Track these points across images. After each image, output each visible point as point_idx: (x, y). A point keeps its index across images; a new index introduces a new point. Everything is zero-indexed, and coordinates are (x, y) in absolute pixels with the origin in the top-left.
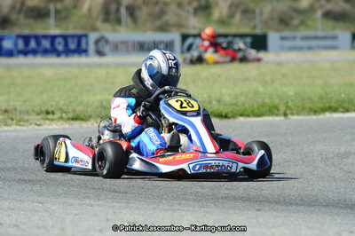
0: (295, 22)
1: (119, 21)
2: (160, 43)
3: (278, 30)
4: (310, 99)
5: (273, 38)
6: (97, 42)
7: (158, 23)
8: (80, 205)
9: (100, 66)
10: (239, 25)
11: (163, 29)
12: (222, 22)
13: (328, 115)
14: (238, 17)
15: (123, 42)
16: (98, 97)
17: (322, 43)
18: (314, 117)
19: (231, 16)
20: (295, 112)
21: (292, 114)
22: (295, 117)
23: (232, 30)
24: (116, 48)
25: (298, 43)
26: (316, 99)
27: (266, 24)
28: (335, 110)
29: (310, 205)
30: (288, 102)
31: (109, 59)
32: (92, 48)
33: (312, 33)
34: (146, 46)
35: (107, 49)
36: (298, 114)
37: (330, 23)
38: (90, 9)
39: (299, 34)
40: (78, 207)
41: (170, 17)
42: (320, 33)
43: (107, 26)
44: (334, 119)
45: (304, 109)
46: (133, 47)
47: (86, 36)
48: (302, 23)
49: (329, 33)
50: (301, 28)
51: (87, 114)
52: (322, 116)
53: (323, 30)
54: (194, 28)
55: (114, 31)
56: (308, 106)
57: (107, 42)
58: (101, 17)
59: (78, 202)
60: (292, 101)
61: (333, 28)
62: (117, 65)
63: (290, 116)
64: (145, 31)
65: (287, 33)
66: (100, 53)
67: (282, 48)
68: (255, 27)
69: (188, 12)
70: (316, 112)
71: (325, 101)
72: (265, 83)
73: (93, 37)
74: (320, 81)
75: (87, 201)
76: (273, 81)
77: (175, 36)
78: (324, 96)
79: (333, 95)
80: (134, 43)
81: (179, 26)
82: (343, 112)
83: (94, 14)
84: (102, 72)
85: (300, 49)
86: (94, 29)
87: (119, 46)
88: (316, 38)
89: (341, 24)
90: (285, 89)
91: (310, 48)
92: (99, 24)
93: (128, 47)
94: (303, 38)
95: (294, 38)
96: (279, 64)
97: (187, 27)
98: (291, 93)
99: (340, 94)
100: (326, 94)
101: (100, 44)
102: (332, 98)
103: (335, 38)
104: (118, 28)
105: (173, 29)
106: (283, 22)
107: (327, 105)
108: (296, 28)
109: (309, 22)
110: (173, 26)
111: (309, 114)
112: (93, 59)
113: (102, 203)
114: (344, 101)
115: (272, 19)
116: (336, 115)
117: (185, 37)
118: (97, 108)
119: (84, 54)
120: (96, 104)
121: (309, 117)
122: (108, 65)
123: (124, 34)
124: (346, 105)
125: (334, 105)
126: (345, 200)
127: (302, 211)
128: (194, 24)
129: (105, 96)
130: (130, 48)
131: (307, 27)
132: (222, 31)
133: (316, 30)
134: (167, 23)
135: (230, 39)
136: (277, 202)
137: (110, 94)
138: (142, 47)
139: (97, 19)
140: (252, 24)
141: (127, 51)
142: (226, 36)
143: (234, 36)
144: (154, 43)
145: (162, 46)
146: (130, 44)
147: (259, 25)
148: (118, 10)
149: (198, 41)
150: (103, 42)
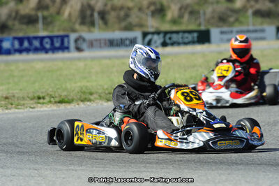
0: (232, 19)
1: (92, 24)
2: (126, 39)
3: (218, 26)
5: (215, 33)
6: (76, 41)
7: (123, 24)
8: (67, 170)
9: (79, 59)
10: (188, 24)
11: (128, 28)
12: (174, 22)
14: (186, 16)
15: (96, 40)
16: (79, 84)
17: (253, 35)
19: (181, 16)
23: (183, 28)
24: (91, 45)
27: (208, 21)
29: (247, 164)
31: (86, 54)
32: (72, 45)
33: (244, 28)
34: (115, 42)
35: (84, 46)
37: (259, 20)
38: (70, 15)
39: (235, 29)
40: (66, 172)
41: (133, 19)
42: (251, 28)
43: (84, 28)
46: (105, 44)
47: (67, 36)
48: (237, 20)
49: (258, 27)
50: (237, 24)
51: (70, 98)
53: (254, 25)
54: (152, 27)
55: (90, 31)
57: (84, 40)
58: (79, 21)
59: (65, 168)
61: (262, 24)
62: (93, 59)
64: (114, 31)
65: (225, 29)
66: (79, 49)
67: (222, 41)
68: (200, 25)
69: (147, 14)
73: (73, 36)
75: (72, 167)
77: (137, 34)
80: (105, 40)
81: (141, 26)
83: (73, 19)
84: (81, 64)
86: (74, 31)
87: (94, 43)
88: (248, 31)
89: (268, 20)
92: (77, 26)
93: (100, 43)
94: (238, 32)
95: (232, 32)
96: (220, 53)
97: (147, 27)
101: (79, 42)
103: (263, 31)
104: (92, 29)
105: (136, 28)
106: (222, 19)
108: (231, 25)
109: (242, 19)
110: (136, 26)
112: (74, 54)
113: (83, 168)
115: (213, 18)
117: (145, 35)
118: (78, 92)
119: (66, 51)
120: (77, 89)
122: (85, 59)
123: (97, 33)
126: (275, 160)
127: (241, 169)
128: (152, 24)
129: (84, 83)
130: (102, 45)
131: (241, 23)
132: (175, 28)
133: (248, 25)
134: (130, 24)
135: (181, 35)
136: (221, 163)
137: (88, 81)
138: (112, 43)
139: (74, 23)
140: (198, 22)
141: (101, 47)
142: (177, 32)
143: (184, 32)
144: (121, 40)
145: (128, 42)
146: (102, 42)
147: (203, 23)
148: (92, 15)
149: (156, 37)
150: (81, 40)
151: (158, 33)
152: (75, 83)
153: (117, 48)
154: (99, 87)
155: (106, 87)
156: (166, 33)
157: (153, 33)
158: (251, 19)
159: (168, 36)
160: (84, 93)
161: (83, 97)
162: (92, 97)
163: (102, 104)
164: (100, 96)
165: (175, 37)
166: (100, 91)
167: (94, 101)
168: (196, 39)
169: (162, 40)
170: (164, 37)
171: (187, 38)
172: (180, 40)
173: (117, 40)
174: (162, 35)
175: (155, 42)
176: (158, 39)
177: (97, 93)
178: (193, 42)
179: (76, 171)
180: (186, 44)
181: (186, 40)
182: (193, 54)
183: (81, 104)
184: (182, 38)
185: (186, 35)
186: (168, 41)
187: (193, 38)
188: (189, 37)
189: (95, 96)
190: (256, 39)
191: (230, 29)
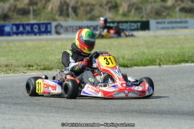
0: (165, 14)
1: (68, 15)
2: (91, 26)
3: (155, 19)
4: (173, 56)
5: (153, 23)
6: (56, 27)
7: (89, 16)
9: (58, 40)
10: (134, 16)
11: (92, 19)
12: (124, 15)
13: (183, 64)
14: (133, 11)
15: (70, 27)
17: (180, 25)
18: (175, 66)
19: (129, 11)
20: (165, 63)
21: (163, 64)
22: (165, 66)
23: (131, 19)
24: (67, 30)
25: (166, 25)
26: (176, 56)
27: (148, 15)
28: (187, 62)
29: (173, 114)
30: (161, 58)
31: (63, 36)
32: (53, 30)
33: (174, 20)
35: (62, 31)
36: (167, 64)
37: (184, 14)
38: (52, 9)
39: (167, 20)
41: (96, 12)
42: (178, 20)
43: (61, 18)
44: (187, 66)
45: (170, 61)
47: (50, 24)
48: (168, 14)
49: (184, 20)
50: (168, 17)
51: (51, 67)
52: (179, 65)
53: (180, 18)
54: (109, 18)
55: (66, 20)
56: (172, 59)
57: (62, 26)
58: (58, 13)
59: (46, 115)
60: (163, 57)
61: (186, 17)
62: (67, 39)
63: (162, 66)
64: (82, 21)
65: (160, 20)
66: (58, 33)
67: (157, 28)
68: (142, 17)
69: (106, 9)
70: (176, 63)
71: (181, 57)
72: (148, 47)
73: (54, 24)
74: (179, 46)
75: (52, 114)
76: (152, 46)
79: (185, 53)
80: (76, 27)
82: (191, 63)
83: (54, 12)
84: (59, 43)
85: (168, 28)
86: (55, 20)
87: (69, 29)
88: (176, 22)
89: (190, 15)
90: (159, 51)
91: (173, 28)
92: (57, 17)
93: (73, 29)
94: (169, 23)
95: (164, 22)
96: (156, 37)
98: (163, 53)
99: (189, 53)
100: (182, 53)
101: (58, 28)
102: (185, 55)
103: (186, 22)
104: (67, 19)
105: (98, 19)
106: (158, 14)
107: (183, 59)
108: (165, 17)
109: (171, 14)
111: (173, 64)
112: (56, 36)
113: (59, 115)
114: (191, 57)
115: (152, 12)
116: (187, 64)
118: (57, 63)
119: (49, 34)
120: (56, 61)
121: (173, 66)
122: (62, 39)
123: (71, 22)
124: (193, 59)
127: (169, 118)
130: (74, 30)
131: (171, 16)
132: (124, 19)
133: (176, 18)
134: (94, 15)
135: (129, 24)
139: (56, 14)
140: (141, 15)
141: (73, 32)
142: (126, 22)
143: (132, 22)
145: (92, 28)
146: (74, 28)
147: (145, 16)
148: (67, 9)
150: (60, 26)
151: (113, 22)
152: (55, 56)
158: (178, 14)
161: (60, 66)
165: (125, 26)
168: (139, 27)
171: (133, 26)
172: (129, 28)
174: (116, 24)
178: (137, 29)
179: (54, 116)
180: (133, 30)
181: (132, 28)
184: (130, 26)
185: (133, 24)
187: (138, 26)
188: (135, 26)
190: (182, 28)
191: (163, 20)
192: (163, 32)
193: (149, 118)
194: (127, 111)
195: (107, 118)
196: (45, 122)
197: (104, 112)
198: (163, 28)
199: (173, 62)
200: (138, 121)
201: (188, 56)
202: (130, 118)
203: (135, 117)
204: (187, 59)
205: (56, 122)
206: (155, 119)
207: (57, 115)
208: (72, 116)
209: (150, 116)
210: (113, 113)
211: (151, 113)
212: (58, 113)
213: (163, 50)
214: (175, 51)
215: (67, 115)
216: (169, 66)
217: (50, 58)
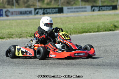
0: (72, 3)
1: (13, 5)
2: (27, 11)
3: (66, 6)
4: (78, 29)
5: (65, 9)
6: (6, 12)
7: (26, 5)
8: (2, 68)
9: (7, 20)
10: (54, 5)
11: (28, 7)
12: (48, 4)
13: (84, 34)
14: (53, 2)
15: (14, 12)
16: (7, 31)
17: (82, 10)
18: (80, 35)
19: (51, 2)
20: (73, 33)
21: (73, 34)
22: (74, 35)
23: (52, 6)
24: (12, 14)
25: (73, 10)
26: (80, 29)
27: (62, 4)
28: (87, 32)
29: (80, 65)
30: (71, 30)
31: (10, 18)
32: (4, 14)
33: (78, 7)
34: (23, 13)
35: (9, 14)
36: (75, 34)
37: (84, 3)
38: (3, 1)
40: (2, 69)
41: (30, 3)
42: (80, 6)
43: (9, 6)
44: (87, 35)
45: (76, 32)
46: (18, 13)
47: (2, 10)
48: (74, 3)
49: (84, 6)
50: (74, 5)
51: (3, 37)
52: (82, 34)
53: (81, 5)
54: (39, 6)
55: (12, 8)
56: (78, 31)
57: (9, 12)
58: (7, 3)
59: (2, 67)
60: (72, 30)
61: (85, 5)
62: (13, 20)
63: (72, 35)
64: (22, 8)
65: (69, 7)
66: (7, 16)
67: (68, 12)
68: (59, 5)
69: (36, 1)
70: (80, 33)
71: (83, 29)
73: (4, 10)
74: (81, 23)
75: (5, 67)
76: (66, 23)
77: (32, 9)
78: (83, 28)
79: (86, 27)
80: (18, 12)
81: (34, 5)
82: (89, 33)
83: (4, 3)
84: (8, 22)
85: (74, 12)
86: (5, 8)
87: (14, 13)
88: (79, 8)
89: (87, 3)
90: (70, 26)
91: (77, 12)
92: (6, 6)
93: (16, 13)
94: (75, 8)
95: (72, 8)
96: (68, 17)
97: (36, 6)
98: (72, 27)
99: (88, 27)
100: (83, 27)
101: (7, 13)
102: (86, 28)
103: (85, 8)
104: (13, 7)
105: (32, 7)
106: (68, 3)
107: (84, 31)
108: (72, 5)
109: (76, 3)
110: (31, 6)
111: (78, 34)
112: (5, 18)
113: (10, 67)
114: (89, 29)
115: (64, 2)
116: (87, 34)
117: (35, 9)
118: (7, 34)
120: (7, 33)
121: (78, 35)
122: (10, 20)
123: (15, 9)
124: (90, 30)
125: (86, 30)
126: (91, 63)
127: (77, 67)
128: (38, 5)
129: (9, 30)
130: (17, 14)
131: (76, 4)
133: (79, 5)
134: (29, 5)
135: (51, 9)
136: (69, 64)
137: (11, 30)
138: (21, 13)
139: (5, 4)
141: (16, 15)
142: (49, 8)
143: (52, 8)
144: (25, 11)
145: (28, 13)
146: (17, 12)
147: (60, 5)
148: (13, 1)
149: (40, 10)
150: (8, 12)
151: (41, 9)
152: (6, 30)
153: (23, 15)
154: (16, 32)
155: (19, 32)
156: (44, 9)
157: (39, 9)
158: (80, 3)
159: (45, 10)
160: (9, 34)
161: (9, 36)
162: (13, 36)
163: (17, 39)
164: (16, 36)
165: (48, 11)
166: (16, 34)
167: (14, 38)
168: (57, 11)
169: (43, 12)
170: (44, 10)
171: (53, 11)
172: (51, 12)
173: (23, 12)
174: (43, 10)
175: (40, 13)
176: (41, 11)
177: (15, 34)
178: (56, 13)
179: (6, 68)
180: (53, 13)
181: (53, 12)
182: (56, 17)
183: (8, 39)
184: (51, 11)
185: (53, 9)
186: (45, 12)
187: (56, 11)
188: (54, 10)
189: (14, 36)
190: (83, 11)
191: (71, 7)
192: (72, 14)
193: (65, 68)
194: (52, 64)
195: (39, 68)
196: (1, 72)
197: (37, 65)
198: (71, 12)
199: (79, 32)
200: (58, 70)
201: (87, 29)
202: (54, 68)
203: (56, 67)
204: (87, 31)
205: (8, 71)
206: (69, 68)
207: (8, 67)
208: (18, 67)
209: (66, 67)
210: (43, 65)
211: (66, 64)
212: (9, 66)
213: (72, 25)
214: (80, 26)
215: (14, 67)
216: (76, 35)
217: (3, 31)
